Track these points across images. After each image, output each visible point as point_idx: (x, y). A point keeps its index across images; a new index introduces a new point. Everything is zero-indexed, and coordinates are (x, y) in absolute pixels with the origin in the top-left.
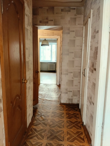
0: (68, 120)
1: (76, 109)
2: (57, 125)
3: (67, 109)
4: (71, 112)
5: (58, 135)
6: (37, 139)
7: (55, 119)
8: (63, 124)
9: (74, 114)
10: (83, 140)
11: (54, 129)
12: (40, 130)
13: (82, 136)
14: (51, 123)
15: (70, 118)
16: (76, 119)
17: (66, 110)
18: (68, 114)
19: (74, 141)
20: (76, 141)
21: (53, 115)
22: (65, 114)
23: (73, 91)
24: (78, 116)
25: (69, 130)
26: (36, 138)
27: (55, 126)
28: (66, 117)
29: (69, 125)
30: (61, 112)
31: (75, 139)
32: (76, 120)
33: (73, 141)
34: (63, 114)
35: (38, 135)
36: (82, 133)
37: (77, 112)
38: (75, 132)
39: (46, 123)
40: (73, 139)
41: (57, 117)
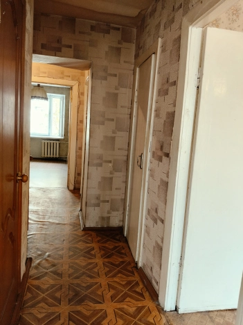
0: (106, 260)
1: (117, 237)
2: (84, 273)
3: (99, 238)
4: (110, 245)
5: (90, 293)
6: (46, 306)
7: (77, 261)
8: (96, 270)
9: (116, 247)
10: (142, 295)
11: (79, 282)
12: (48, 288)
13: (138, 290)
14: (71, 271)
15: (108, 257)
16: (122, 258)
17: (98, 242)
18: (103, 250)
19: (124, 299)
20: (128, 299)
21: (71, 253)
22: (97, 250)
23: (112, 200)
24: (123, 251)
25: (111, 280)
26: (44, 304)
27: (80, 276)
28: (99, 255)
29: (110, 272)
30: (89, 245)
31: (126, 296)
32: (121, 260)
33: (122, 301)
34: (93, 249)
35: (46, 299)
36: (137, 284)
37: (121, 244)
38: (124, 283)
39: (59, 271)
40: (122, 296)
41: (82, 258)
